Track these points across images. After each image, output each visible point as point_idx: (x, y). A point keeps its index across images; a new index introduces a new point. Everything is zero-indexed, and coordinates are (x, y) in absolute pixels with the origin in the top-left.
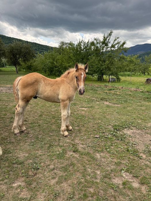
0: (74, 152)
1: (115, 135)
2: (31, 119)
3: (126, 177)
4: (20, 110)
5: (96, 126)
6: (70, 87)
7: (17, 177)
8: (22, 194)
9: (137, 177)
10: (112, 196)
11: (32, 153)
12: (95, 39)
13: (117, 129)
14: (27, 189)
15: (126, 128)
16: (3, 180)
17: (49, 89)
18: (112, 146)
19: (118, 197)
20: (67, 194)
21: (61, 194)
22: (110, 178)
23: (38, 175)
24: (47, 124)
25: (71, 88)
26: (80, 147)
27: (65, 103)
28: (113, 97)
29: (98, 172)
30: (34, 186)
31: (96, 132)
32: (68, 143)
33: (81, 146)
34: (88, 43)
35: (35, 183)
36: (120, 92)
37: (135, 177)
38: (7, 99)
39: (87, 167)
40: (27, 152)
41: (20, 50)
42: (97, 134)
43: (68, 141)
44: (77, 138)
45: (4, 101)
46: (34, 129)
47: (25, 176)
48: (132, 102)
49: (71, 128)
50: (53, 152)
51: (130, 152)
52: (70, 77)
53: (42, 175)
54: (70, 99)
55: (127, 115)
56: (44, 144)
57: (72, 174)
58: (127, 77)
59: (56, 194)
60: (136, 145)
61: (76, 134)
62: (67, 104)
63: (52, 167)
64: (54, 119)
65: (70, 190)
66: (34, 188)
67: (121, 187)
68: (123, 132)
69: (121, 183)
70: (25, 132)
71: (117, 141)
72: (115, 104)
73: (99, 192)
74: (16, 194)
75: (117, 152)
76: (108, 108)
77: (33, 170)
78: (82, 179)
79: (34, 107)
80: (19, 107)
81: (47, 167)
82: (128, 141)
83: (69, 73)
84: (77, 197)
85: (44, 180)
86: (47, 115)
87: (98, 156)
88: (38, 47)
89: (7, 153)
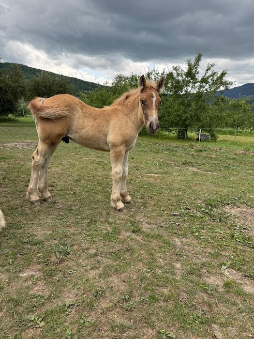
0: (134, 232)
1: (209, 213)
2: (60, 184)
3: (230, 276)
4: (40, 160)
5: (174, 199)
6: (127, 122)
7: (28, 264)
8: (36, 288)
9: (251, 277)
10: (205, 303)
11: (60, 230)
12: (175, 69)
13: (211, 205)
14: (44, 281)
15: (228, 204)
16: (3, 266)
17: (90, 124)
18: (203, 229)
19: (216, 305)
20: (118, 294)
21: (108, 294)
22: (200, 276)
23: (66, 263)
24: (87, 192)
25: (129, 123)
26: (145, 227)
27: (117, 149)
28: (204, 161)
29: (178, 266)
30: (58, 279)
31: (173, 208)
32: (123, 219)
33: (147, 225)
34: (163, 74)
35: (61, 274)
36: (216, 155)
37: (248, 277)
38: (23, 157)
39: (157, 255)
40: (50, 228)
41: (50, 87)
42: (175, 210)
43: (123, 216)
44: (139, 214)
45: (17, 159)
46: (65, 198)
47: (43, 263)
48: (239, 169)
49: (129, 198)
50: (95, 230)
51: (238, 240)
52: (129, 104)
53: (74, 264)
54: (127, 143)
55: (229, 187)
56: (81, 218)
57: (129, 265)
58: (229, 136)
59: (97, 293)
60: (247, 231)
61: (138, 208)
62: (120, 152)
63: (92, 251)
64: (100, 186)
65: (123, 287)
66: (58, 281)
67: (221, 290)
68: (223, 210)
69: (221, 284)
70: (50, 200)
71: (211, 223)
72: (207, 171)
73: (178, 295)
74: (24, 287)
75: (212, 238)
76: (195, 176)
77: (58, 254)
78: (147, 272)
79: (68, 168)
80: (38, 155)
81: (83, 251)
82: (232, 223)
83: (127, 98)
84: (138, 299)
85: (77, 270)
86: (89, 180)
87: (177, 241)
88: (79, 84)
89: (15, 228)
